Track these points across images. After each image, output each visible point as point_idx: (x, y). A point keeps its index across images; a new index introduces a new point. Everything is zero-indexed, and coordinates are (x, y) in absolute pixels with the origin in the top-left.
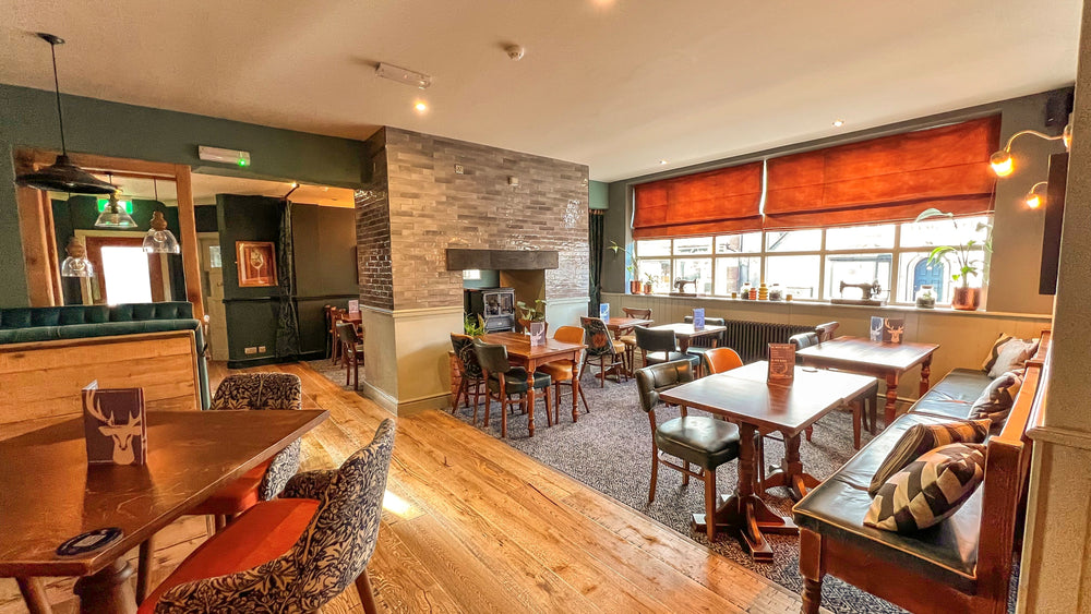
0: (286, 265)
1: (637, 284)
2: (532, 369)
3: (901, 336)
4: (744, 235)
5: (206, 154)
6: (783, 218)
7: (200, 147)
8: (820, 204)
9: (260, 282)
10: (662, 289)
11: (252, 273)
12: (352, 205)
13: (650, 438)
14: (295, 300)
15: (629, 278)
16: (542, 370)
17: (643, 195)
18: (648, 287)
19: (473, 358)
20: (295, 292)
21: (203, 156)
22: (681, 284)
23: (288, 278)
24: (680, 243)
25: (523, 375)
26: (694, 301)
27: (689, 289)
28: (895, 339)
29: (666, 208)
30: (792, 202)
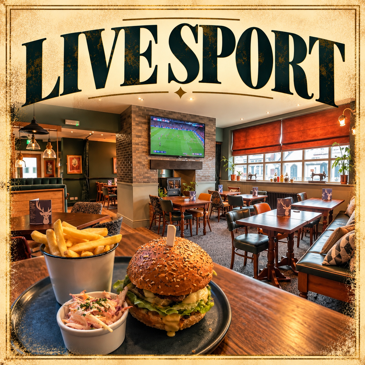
0: (86, 165)
1: (233, 176)
2: (183, 210)
3: (331, 197)
4: (275, 153)
5: (68, 122)
6: (289, 145)
7: (66, 120)
8: (301, 139)
9: (76, 172)
10: (243, 178)
11: (72, 168)
12: (115, 141)
13: (231, 243)
14: (88, 179)
15: (230, 173)
16: (188, 212)
17: (237, 135)
18: (238, 177)
19: (159, 206)
20: (88, 177)
21: (67, 123)
22: (251, 176)
23: (86, 171)
24: (251, 157)
25: (179, 214)
26: (255, 183)
27: (253, 178)
28: (329, 198)
29: (246, 141)
30: (292, 139)
